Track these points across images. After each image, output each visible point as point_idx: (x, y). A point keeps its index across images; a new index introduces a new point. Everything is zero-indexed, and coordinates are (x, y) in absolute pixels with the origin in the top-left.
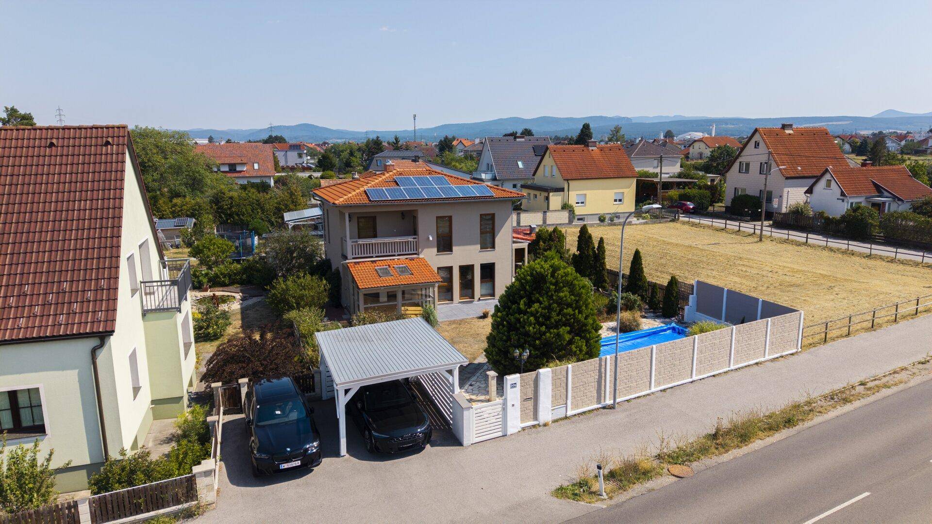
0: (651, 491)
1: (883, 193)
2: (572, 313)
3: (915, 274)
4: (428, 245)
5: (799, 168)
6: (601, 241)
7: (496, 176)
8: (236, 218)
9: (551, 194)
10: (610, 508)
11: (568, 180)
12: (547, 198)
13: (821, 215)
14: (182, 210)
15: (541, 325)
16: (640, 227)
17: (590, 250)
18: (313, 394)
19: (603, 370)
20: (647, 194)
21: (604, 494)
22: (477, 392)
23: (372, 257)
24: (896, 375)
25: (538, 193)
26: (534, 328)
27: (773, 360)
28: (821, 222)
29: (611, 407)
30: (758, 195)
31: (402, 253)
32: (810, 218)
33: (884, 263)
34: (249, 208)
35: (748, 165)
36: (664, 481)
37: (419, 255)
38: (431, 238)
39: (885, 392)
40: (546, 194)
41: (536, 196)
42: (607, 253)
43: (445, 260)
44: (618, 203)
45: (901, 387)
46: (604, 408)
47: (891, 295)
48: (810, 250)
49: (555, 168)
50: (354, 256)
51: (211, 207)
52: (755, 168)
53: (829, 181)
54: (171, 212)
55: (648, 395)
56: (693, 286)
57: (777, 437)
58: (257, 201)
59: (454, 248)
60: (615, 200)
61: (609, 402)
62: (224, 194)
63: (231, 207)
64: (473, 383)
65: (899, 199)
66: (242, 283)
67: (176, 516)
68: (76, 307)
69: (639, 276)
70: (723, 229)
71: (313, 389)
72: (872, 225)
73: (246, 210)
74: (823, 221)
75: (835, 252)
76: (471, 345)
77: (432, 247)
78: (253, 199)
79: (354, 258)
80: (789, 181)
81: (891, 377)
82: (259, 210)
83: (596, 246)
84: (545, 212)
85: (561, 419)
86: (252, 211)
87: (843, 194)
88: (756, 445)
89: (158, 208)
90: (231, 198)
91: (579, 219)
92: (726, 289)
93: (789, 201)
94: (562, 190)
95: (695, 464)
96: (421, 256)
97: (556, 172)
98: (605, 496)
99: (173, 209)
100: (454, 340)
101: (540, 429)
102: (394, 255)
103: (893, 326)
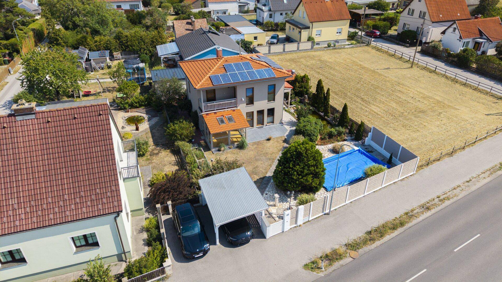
0: (342, 266)
1: (483, 36)
2: (313, 169)
3: (484, 101)
4: (242, 102)
5: (441, 16)
6: (328, 90)
7: (271, 8)
8: (131, 48)
9: (302, 30)
10: (326, 276)
11: (312, 22)
12: (300, 32)
13: (446, 50)
14: (101, 44)
15: (299, 175)
16: (349, 50)
17: (322, 94)
18: (199, 204)
19: (326, 201)
20: (355, 19)
21: (323, 268)
22: (269, 199)
23: (214, 110)
24: (455, 190)
25: (295, 28)
26: (296, 177)
27: (401, 180)
28: (445, 55)
29: (328, 214)
30: (416, 31)
31: (229, 107)
32: (440, 51)
33: (471, 91)
34: (137, 42)
35: (413, 11)
36: (347, 260)
37: (237, 107)
38: (243, 100)
39: (447, 203)
40: (300, 30)
41: (294, 29)
42: (330, 97)
43: (251, 109)
44: (338, 34)
45: (455, 199)
46: (325, 214)
47: (468, 122)
48: (436, 77)
49: (305, 13)
50: (206, 110)
51: (116, 42)
52: (416, 14)
53: (455, 29)
54: (95, 46)
55: (344, 205)
56: (371, 128)
57: (396, 233)
58: (140, 37)
59: (255, 103)
60: (337, 33)
61: (327, 211)
62: (122, 34)
63: (127, 43)
64: (267, 193)
65: (491, 41)
66: (145, 106)
67: (158, 280)
68: (104, 200)
69: (346, 116)
70: (393, 55)
71: (198, 202)
72: (471, 61)
73: (136, 43)
74: (447, 54)
75: (448, 79)
76: (264, 162)
77: (244, 103)
78: (138, 36)
79: (205, 112)
80: (434, 24)
81: (452, 192)
82: (142, 43)
83: (326, 92)
84: (299, 43)
85: (307, 222)
86: (139, 43)
87: (461, 37)
88: (387, 238)
89: (88, 44)
90: (127, 36)
91: (317, 44)
92: (386, 135)
93: (431, 37)
94: (309, 28)
95: (360, 250)
96: (238, 108)
97: (305, 15)
98: (323, 270)
99: (96, 44)
100: (256, 158)
101: (298, 228)
102: (225, 109)
103: (462, 153)
